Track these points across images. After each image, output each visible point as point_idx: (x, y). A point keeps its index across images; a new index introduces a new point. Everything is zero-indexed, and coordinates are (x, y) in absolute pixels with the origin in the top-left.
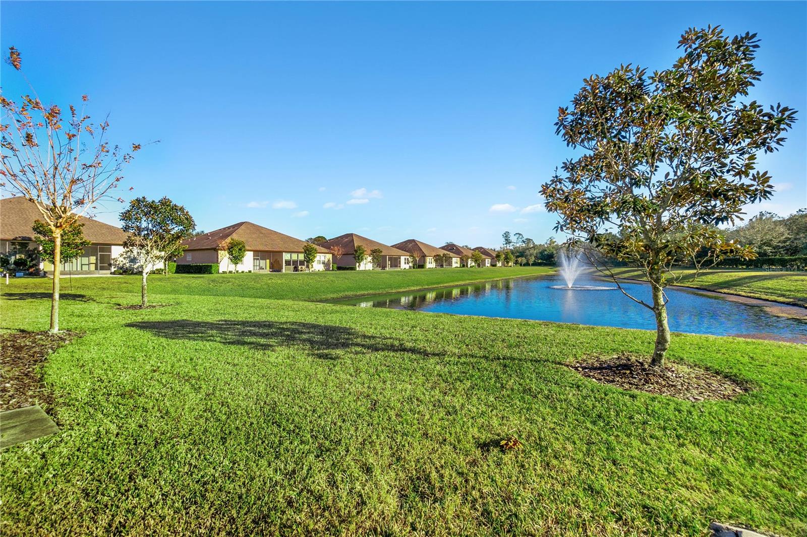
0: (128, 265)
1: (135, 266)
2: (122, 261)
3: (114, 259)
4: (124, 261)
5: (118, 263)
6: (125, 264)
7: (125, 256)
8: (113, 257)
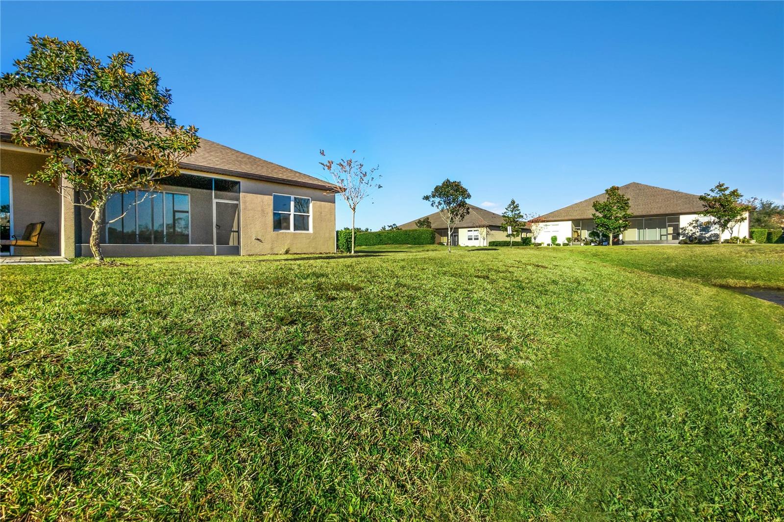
0: (698, 234)
1: (707, 235)
2: (691, 230)
3: (682, 229)
4: (694, 230)
5: (687, 232)
6: (694, 233)
7: (694, 225)
8: (681, 226)
